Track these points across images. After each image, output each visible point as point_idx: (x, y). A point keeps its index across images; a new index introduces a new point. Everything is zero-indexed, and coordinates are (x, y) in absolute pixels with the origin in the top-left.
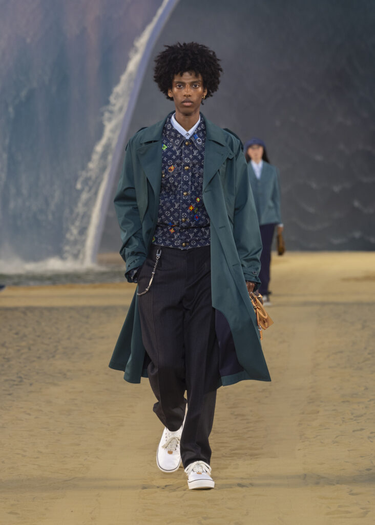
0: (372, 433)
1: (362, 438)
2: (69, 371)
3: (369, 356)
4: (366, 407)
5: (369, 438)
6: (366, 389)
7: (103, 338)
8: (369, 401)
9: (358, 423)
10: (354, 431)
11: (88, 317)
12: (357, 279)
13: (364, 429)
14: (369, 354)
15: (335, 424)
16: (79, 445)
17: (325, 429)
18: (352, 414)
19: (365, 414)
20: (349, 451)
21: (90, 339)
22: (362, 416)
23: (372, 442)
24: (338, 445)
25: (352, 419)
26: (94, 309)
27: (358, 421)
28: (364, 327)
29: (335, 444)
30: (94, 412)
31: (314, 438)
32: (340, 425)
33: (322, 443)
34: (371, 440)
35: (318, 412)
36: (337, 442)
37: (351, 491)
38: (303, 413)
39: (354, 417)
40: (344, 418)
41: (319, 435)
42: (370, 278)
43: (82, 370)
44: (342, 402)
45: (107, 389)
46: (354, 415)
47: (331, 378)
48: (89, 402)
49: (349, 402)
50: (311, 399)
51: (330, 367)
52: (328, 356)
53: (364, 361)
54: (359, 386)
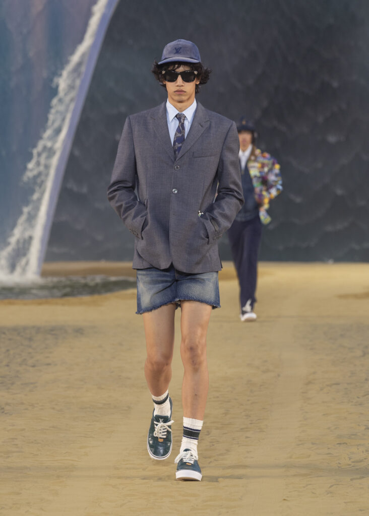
1: (361, 488)
2: (7, 404)
4: (367, 451)
6: (368, 428)
7: (49, 364)
10: (352, 480)
11: (30, 339)
12: (357, 296)
13: (364, 477)
15: (329, 471)
16: (18, 494)
17: (318, 477)
18: (350, 459)
19: (365, 459)
20: (345, 503)
21: (34, 366)
22: (361, 461)
24: (332, 497)
25: (350, 465)
26: (38, 329)
27: (357, 467)
28: (364, 354)
29: (329, 495)
30: (37, 455)
31: (304, 487)
32: (336, 472)
33: (313, 493)
35: (310, 456)
36: (331, 493)
39: (353, 462)
40: (340, 463)
41: (310, 484)
43: (22, 403)
44: (338, 444)
45: (53, 427)
46: (352, 460)
47: (324, 415)
48: (32, 442)
49: (346, 444)
50: (300, 441)
51: (323, 402)
52: (321, 390)
53: (365, 395)
54: (359, 425)
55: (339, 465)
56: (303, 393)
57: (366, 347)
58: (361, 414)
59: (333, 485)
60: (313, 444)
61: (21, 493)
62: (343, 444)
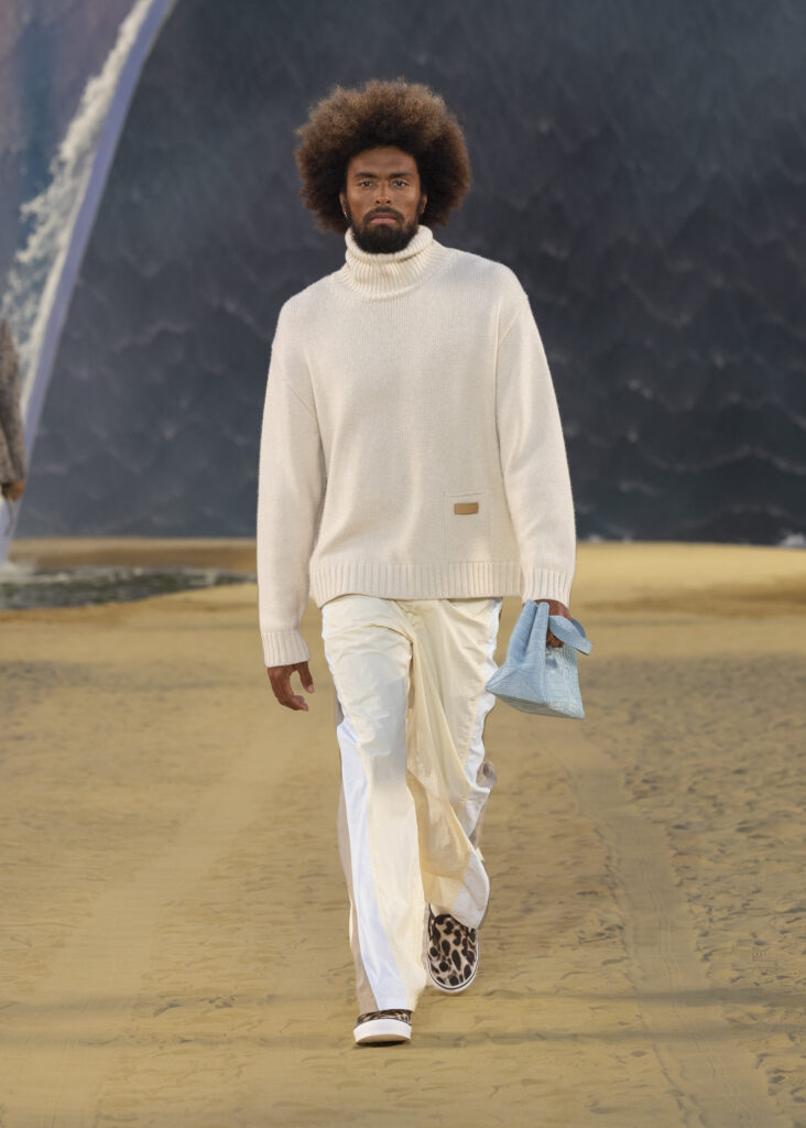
3: (646, 787)
7: (20, 737)
9: (616, 943)
10: (605, 963)
12: (620, 606)
13: (626, 959)
14: (645, 781)
15: (562, 946)
17: (539, 957)
18: (602, 922)
20: (593, 1009)
24: (568, 996)
25: (601, 934)
27: (616, 940)
28: (633, 719)
29: (561, 993)
32: (574, 949)
36: (564, 989)
37: (595, 1104)
39: (608, 929)
40: (582, 932)
41: (524, 972)
42: (654, 604)
44: (580, 894)
46: (606, 926)
47: (554, 837)
49: (596, 893)
51: (553, 812)
52: (549, 787)
55: (582, 936)
56: (515, 794)
57: (638, 705)
59: (569, 974)
62: (590, 893)
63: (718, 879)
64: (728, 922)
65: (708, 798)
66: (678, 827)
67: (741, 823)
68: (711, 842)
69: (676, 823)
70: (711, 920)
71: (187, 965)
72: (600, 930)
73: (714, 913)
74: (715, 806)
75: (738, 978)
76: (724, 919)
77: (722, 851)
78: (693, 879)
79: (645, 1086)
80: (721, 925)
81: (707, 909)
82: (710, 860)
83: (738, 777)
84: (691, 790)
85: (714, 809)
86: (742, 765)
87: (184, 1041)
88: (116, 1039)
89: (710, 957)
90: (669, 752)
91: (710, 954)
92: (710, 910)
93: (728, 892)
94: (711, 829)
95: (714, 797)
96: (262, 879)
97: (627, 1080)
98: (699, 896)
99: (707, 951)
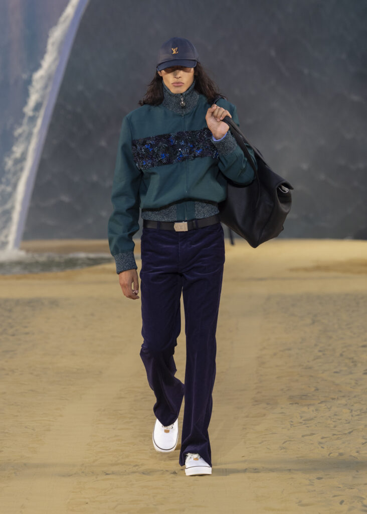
0: (323, 438)
1: (312, 444)
3: (320, 354)
4: (316, 410)
5: (320, 443)
6: (317, 390)
7: (27, 333)
8: (319, 403)
9: (308, 427)
10: (303, 436)
11: (10, 311)
12: (306, 270)
13: (313, 434)
14: (320, 351)
15: (283, 428)
17: (272, 434)
18: (301, 417)
19: (315, 417)
20: (297, 458)
21: (13, 335)
22: (311, 419)
23: (323, 448)
24: (286, 452)
25: (301, 423)
26: (18, 302)
27: (308, 425)
28: (313, 322)
29: (282, 451)
30: (17, 416)
31: (260, 443)
32: (288, 430)
33: (268, 449)
34: (323, 446)
35: (265, 415)
36: (284, 448)
37: (300, 502)
38: (247, 417)
39: (304, 420)
40: (292, 422)
41: (266, 441)
42: (322, 268)
43: (4, 369)
44: (290, 404)
45: (32, 390)
46: (303, 419)
48: (13, 405)
49: (298, 404)
50: (256, 401)
51: (277, 366)
52: (275, 355)
53: (314, 359)
54: (309, 387)
55: (292, 423)
57: (315, 316)
58: (312, 376)
59: (286, 441)
60: (268, 404)
61: (2, 451)
63: (355, 397)
64: (360, 416)
65: (350, 359)
66: (335, 372)
67: (365, 371)
68: (351, 379)
69: (335, 370)
70: (352, 416)
71: (108, 439)
72: (301, 421)
73: (353, 412)
74: (353, 362)
75: (365, 443)
76: (358, 415)
77: (356, 384)
78: (344, 397)
79: (323, 493)
80: (356, 418)
81: (350, 411)
82: (351, 387)
83: (364, 349)
84: (341, 355)
85: (351, 364)
86: (365, 343)
87: (107, 474)
88: (75, 474)
89: (352, 433)
90: (331, 338)
91: (352, 432)
92: (352, 411)
93: (360, 403)
94: (351, 373)
95: (352, 358)
96: (142, 399)
97: (315, 491)
98: (346, 405)
99: (351, 430)
